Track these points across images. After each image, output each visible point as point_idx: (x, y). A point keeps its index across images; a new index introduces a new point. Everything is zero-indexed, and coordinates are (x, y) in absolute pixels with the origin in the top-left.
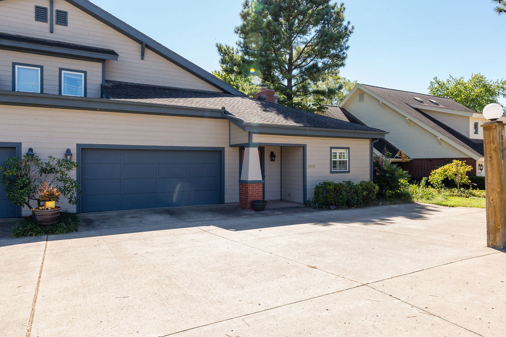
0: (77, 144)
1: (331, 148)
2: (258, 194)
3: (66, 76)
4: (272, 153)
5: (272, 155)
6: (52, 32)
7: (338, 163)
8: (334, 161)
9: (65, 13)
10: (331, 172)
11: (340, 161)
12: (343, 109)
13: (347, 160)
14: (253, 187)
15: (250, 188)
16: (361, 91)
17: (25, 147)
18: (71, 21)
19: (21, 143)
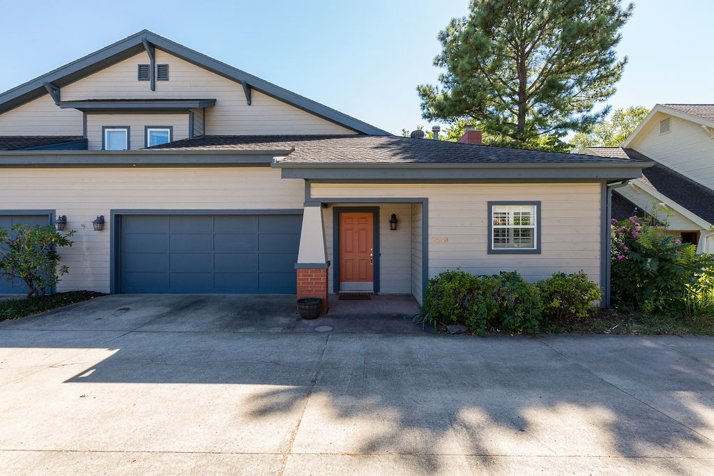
0: (111, 210)
1: (490, 204)
2: (316, 287)
3: (154, 134)
4: (394, 216)
5: (394, 220)
6: (154, 89)
7: (512, 233)
8: (497, 231)
9: (166, 66)
10: (490, 252)
11: (516, 231)
12: (631, 150)
13: (535, 227)
14: (307, 276)
15: (300, 276)
16: (664, 117)
17: (58, 214)
18: (172, 73)
19: (54, 211)
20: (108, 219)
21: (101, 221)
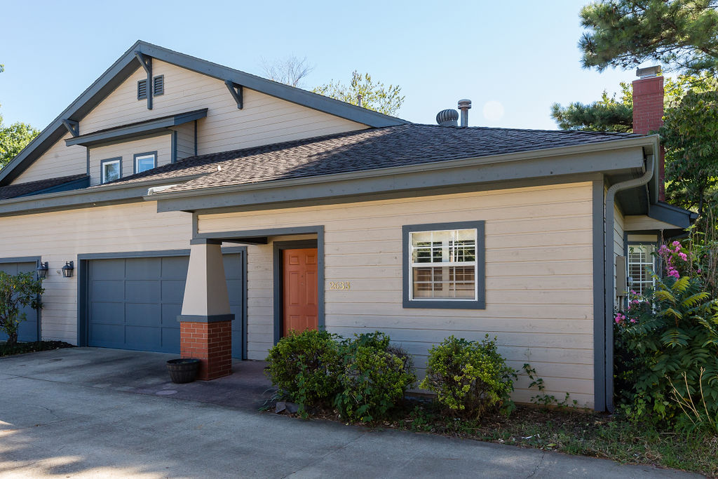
0: (78, 255)
1: (407, 230)
6: (150, 107)
9: (162, 77)
10: (407, 304)
13: (475, 265)
14: (189, 331)
15: (183, 332)
17: (43, 261)
18: (167, 85)
19: (40, 257)
20: (76, 265)
21: (69, 268)
